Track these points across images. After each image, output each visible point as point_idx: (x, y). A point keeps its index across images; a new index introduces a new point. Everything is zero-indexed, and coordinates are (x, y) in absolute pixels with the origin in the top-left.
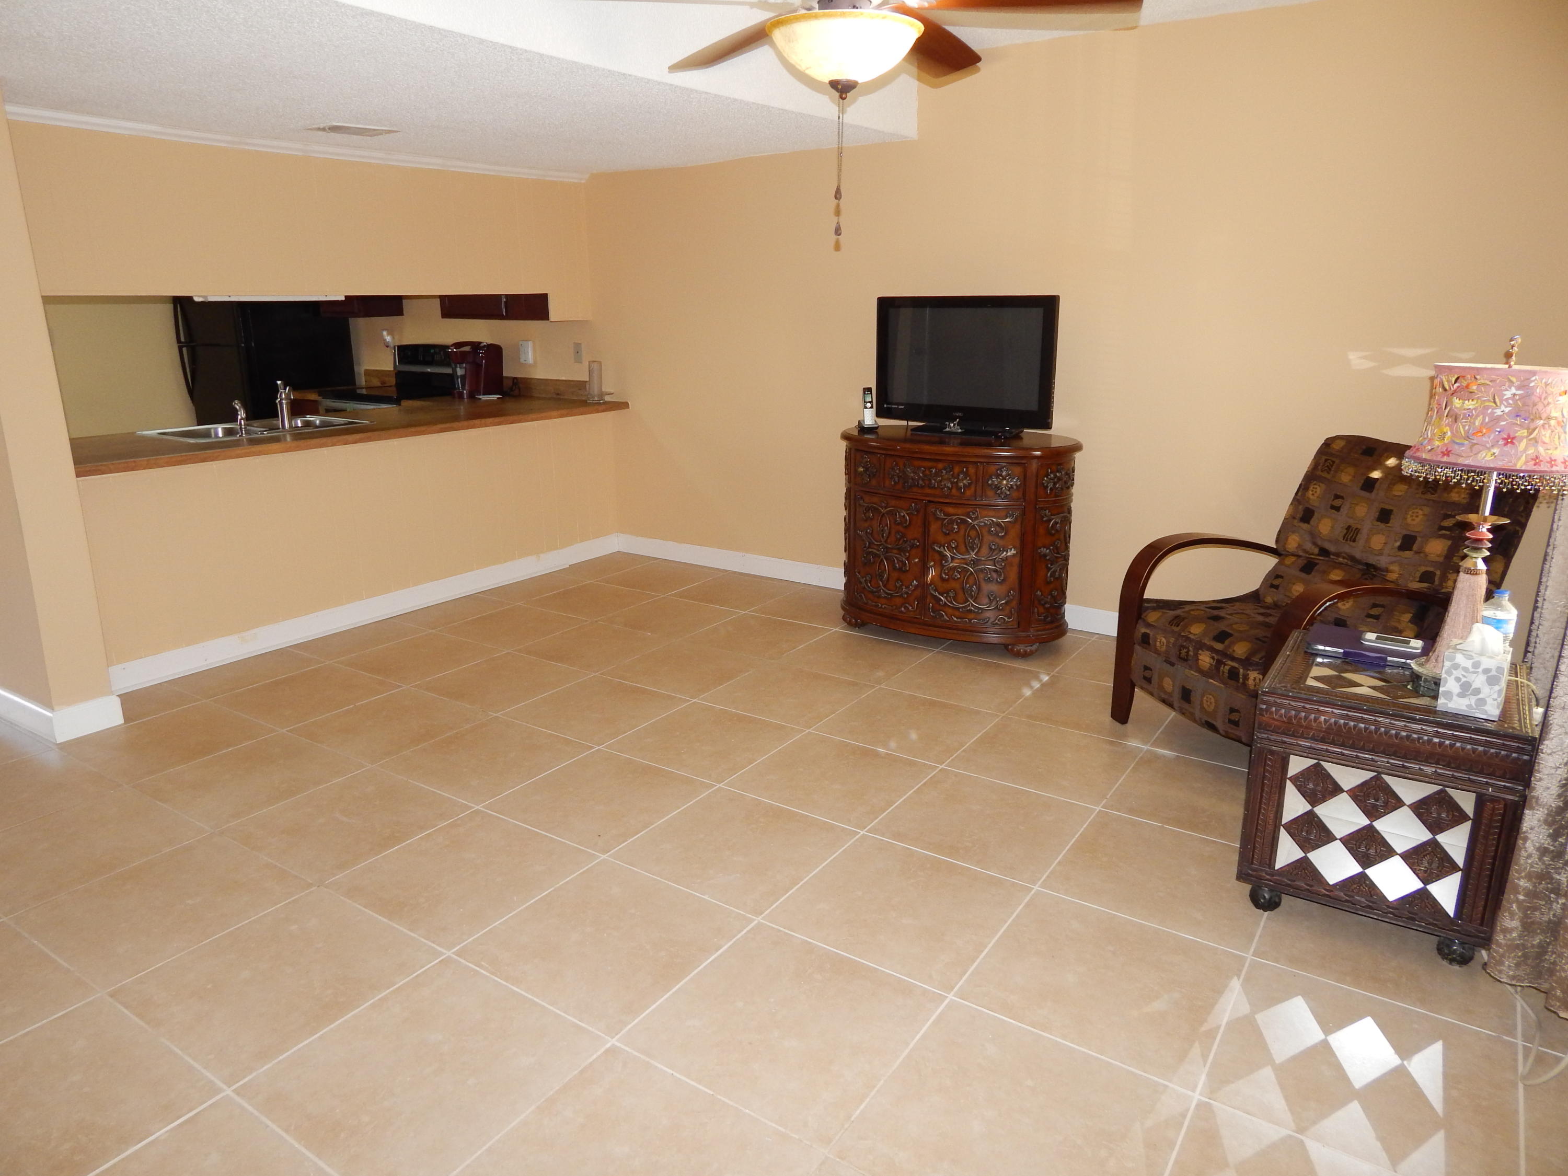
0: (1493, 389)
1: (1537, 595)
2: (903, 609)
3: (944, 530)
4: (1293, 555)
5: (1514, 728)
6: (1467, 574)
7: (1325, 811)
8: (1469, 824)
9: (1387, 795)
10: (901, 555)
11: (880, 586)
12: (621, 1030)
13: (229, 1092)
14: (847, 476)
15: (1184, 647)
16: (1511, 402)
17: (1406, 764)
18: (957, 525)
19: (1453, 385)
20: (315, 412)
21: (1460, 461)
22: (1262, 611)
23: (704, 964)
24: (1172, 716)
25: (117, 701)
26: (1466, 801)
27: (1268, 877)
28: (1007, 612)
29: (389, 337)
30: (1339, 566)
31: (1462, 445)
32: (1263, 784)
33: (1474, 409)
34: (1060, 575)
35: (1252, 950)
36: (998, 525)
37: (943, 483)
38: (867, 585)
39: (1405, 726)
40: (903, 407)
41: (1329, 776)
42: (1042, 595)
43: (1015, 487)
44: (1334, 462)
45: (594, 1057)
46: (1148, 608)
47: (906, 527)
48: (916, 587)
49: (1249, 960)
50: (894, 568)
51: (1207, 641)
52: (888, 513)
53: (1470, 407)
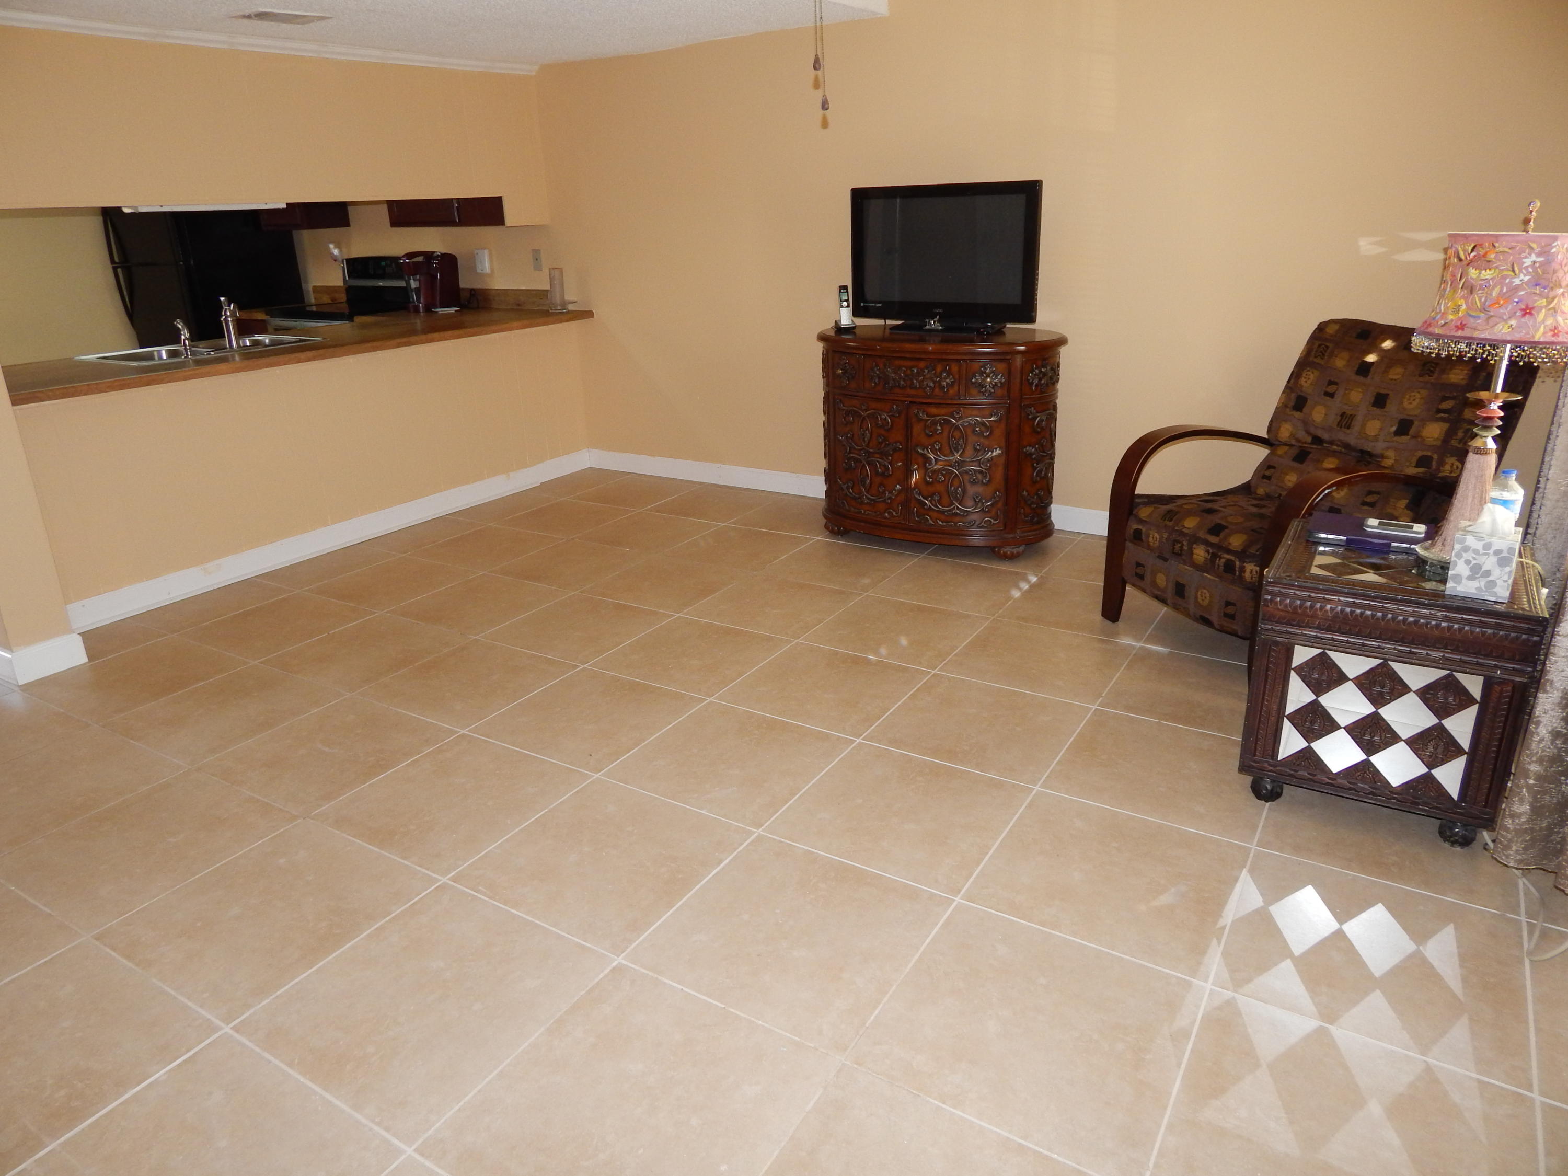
0: (1511, 257)
1: (1539, 476)
2: (887, 514)
3: (927, 432)
4: (1285, 444)
5: (1523, 609)
6: (1477, 454)
7: (1330, 701)
8: (1476, 707)
9: (1393, 682)
10: (883, 459)
11: (863, 492)
12: (627, 947)
13: (227, 1029)
14: (825, 379)
15: (1178, 542)
16: (1530, 270)
17: (1413, 650)
18: (940, 426)
19: (1469, 255)
20: (263, 331)
21: (1476, 334)
22: (1255, 502)
23: (705, 880)
24: (1163, 612)
25: (79, 641)
26: (1473, 684)
27: (1271, 768)
28: (993, 513)
29: (336, 251)
30: (1334, 454)
31: (1478, 317)
32: (1267, 675)
33: (1491, 279)
34: (1046, 475)
35: (1256, 840)
36: (983, 424)
37: (925, 383)
38: (849, 492)
39: (1414, 611)
40: (880, 305)
41: (1334, 665)
42: (1028, 495)
43: (999, 385)
44: (1327, 347)
45: (601, 976)
46: (1139, 504)
47: (888, 430)
48: (900, 491)
49: (1253, 851)
50: (877, 473)
51: (1202, 534)
52: (868, 416)
53: (1487, 277)
